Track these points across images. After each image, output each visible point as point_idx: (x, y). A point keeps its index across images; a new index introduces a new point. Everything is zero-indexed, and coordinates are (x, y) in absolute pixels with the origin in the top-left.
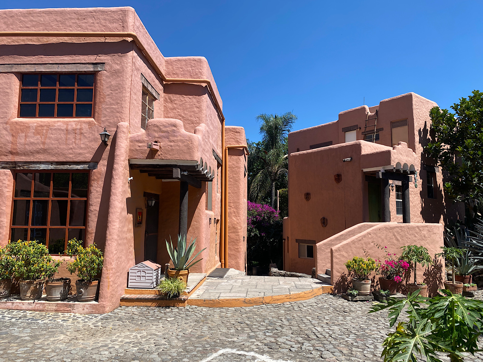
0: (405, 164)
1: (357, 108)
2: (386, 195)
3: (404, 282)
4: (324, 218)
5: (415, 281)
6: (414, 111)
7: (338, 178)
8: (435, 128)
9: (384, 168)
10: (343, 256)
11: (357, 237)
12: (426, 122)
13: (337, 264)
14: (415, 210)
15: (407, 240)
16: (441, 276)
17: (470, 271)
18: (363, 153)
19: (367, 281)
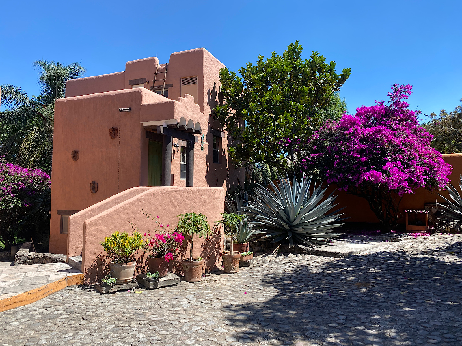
0: (191, 121)
1: (146, 59)
2: (168, 155)
3: (179, 258)
4: (94, 183)
5: (191, 256)
6: (204, 69)
7: (114, 132)
8: (223, 91)
9: (166, 122)
10: (101, 231)
11: (122, 206)
12: (215, 84)
13: (91, 242)
14: (200, 175)
15: (185, 206)
16: (219, 245)
17: (248, 237)
18: (145, 102)
19: (129, 264)
